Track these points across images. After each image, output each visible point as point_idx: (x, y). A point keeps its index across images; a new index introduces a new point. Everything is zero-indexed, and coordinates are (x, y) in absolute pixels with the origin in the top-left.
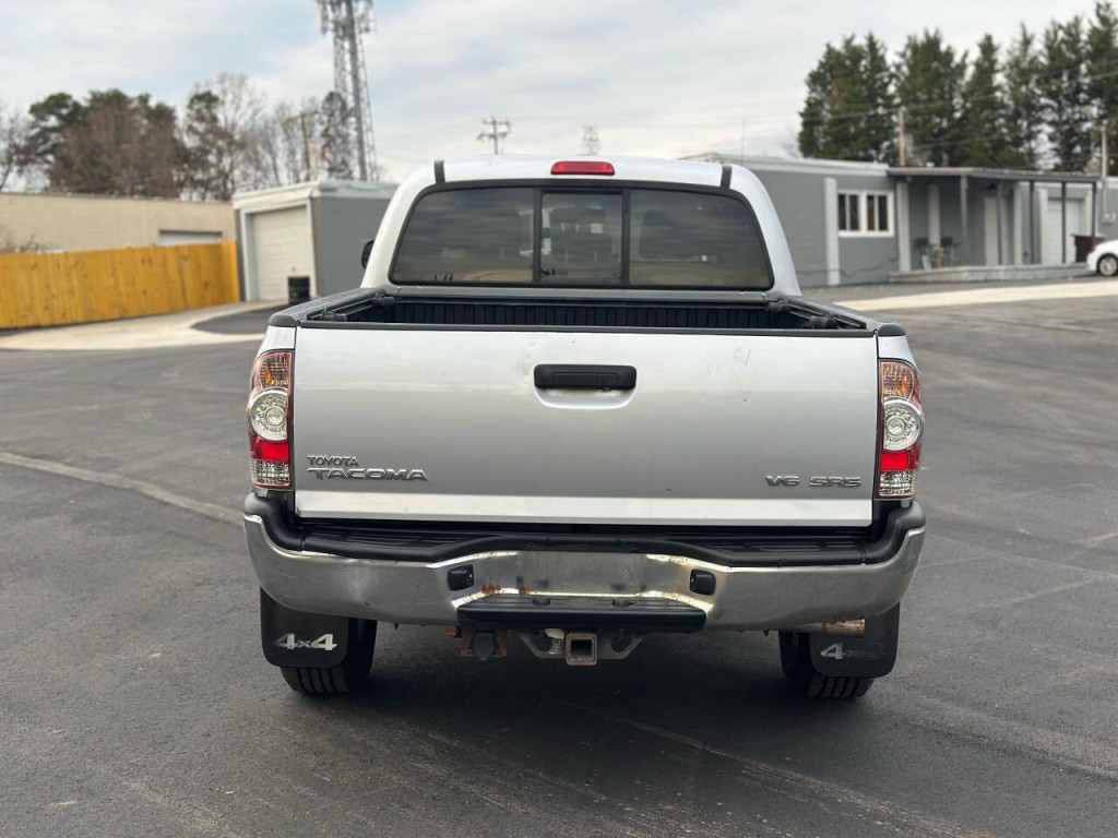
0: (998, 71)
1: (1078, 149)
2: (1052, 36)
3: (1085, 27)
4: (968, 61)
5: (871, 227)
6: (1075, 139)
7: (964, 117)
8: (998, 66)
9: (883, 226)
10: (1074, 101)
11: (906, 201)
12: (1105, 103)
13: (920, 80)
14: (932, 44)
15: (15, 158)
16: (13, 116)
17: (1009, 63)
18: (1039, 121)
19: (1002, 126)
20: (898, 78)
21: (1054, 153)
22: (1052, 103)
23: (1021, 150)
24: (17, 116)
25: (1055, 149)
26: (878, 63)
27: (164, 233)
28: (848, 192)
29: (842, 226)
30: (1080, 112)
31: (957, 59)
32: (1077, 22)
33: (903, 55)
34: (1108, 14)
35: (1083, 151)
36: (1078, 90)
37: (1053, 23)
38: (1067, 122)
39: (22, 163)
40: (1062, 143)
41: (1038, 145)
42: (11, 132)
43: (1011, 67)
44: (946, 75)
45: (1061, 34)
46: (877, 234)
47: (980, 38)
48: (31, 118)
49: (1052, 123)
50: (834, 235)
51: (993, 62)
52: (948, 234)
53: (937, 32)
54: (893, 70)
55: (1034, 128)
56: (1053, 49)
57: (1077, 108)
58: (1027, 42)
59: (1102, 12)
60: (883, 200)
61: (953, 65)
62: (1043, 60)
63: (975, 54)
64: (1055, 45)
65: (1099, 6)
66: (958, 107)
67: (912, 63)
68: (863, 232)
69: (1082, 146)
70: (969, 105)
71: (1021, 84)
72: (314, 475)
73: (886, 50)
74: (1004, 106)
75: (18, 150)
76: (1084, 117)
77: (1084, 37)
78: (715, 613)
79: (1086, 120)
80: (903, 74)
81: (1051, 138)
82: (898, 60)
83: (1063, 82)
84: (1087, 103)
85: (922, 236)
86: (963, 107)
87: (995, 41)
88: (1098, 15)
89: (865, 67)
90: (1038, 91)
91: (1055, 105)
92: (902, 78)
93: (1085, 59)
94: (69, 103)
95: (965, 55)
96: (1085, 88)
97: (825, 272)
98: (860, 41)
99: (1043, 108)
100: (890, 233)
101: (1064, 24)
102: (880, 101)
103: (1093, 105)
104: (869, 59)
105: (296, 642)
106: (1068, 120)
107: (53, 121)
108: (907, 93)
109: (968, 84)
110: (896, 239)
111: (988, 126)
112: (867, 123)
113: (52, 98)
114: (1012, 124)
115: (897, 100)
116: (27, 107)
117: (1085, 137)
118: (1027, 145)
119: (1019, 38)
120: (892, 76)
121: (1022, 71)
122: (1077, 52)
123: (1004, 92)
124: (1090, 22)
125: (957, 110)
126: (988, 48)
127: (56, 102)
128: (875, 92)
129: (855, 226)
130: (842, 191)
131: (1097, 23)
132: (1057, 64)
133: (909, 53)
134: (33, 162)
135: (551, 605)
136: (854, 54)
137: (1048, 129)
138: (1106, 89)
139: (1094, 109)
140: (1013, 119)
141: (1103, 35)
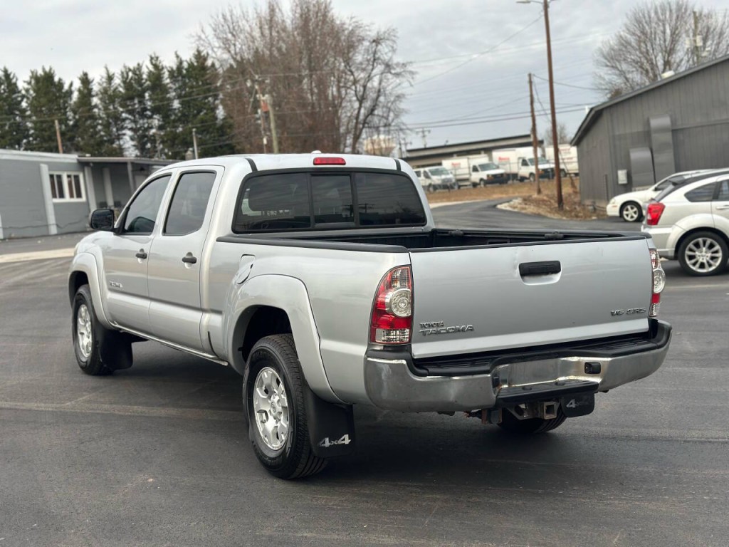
0: (93, 96)
1: (149, 145)
2: (125, 75)
3: (145, 70)
4: (73, 88)
5: (72, 196)
6: (146, 139)
7: (75, 125)
8: (93, 93)
9: (79, 195)
10: (143, 116)
11: (91, 179)
12: (163, 117)
13: (43, 100)
14: (49, 77)
17: (100, 91)
18: (123, 128)
19: (100, 131)
20: (28, 98)
21: (134, 148)
22: (130, 117)
23: (114, 145)
25: (134, 146)
26: (12, 87)
28: (55, 173)
29: (54, 196)
30: (147, 123)
31: (66, 87)
32: (139, 67)
33: (29, 83)
34: (158, 63)
35: (152, 147)
36: (145, 109)
37: (125, 67)
38: (139, 129)
40: (139, 142)
41: (124, 143)
43: (102, 93)
44: (60, 97)
45: (130, 74)
46: (75, 200)
47: (80, 74)
49: (131, 129)
50: (51, 201)
51: (90, 90)
52: (118, 199)
53: (51, 69)
54: (23, 92)
55: (120, 132)
56: (126, 83)
57: (145, 121)
58: (110, 78)
59: (154, 62)
60: (77, 178)
61: (64, 91)
62: (121, 89)
63: (77, 84)
64: (128, 81)
65: (152, 58)
66: (70, 118)
67: (36, 88)
68: (67, 199)
69: (151, 144)
70: (77, 117)
71: (109, 104)
72: (422, 334)
73: (17, 80)
74: (101, 118)
76: (150, 126)
77: (145, 76)
78: (602, 383)
79: (152, 128)
80: (31, 95)
81: (132, 139)
82: (26, 86)
83: (135, 104)
84: (151, 117)
85: (103, 200)
86: (74, 118)
87: (90, 77)
88: (152, 63)
89: (4, 89)
90: (121, 109)
91: (132, 118)
92: (31, 98)
93: (148, 90)
95: (71, 85)
96: (149, 108)
97: (47, 226)
99: (124, 120)
100: (84, 199)
101: (132, 68)
102: (17, 113)
103: (155, 119)
104: (6, 85)
105: (330, 442)
106: (141, 127)
108: (35, 107)
109: (75, 103)
110: (87, 203)
111: (91, 130)
112: (9, 127)
114: (106, 130)
115: (28, 113)
117: (152, 138)
118: (117, 143)
119: (105, 75)
120: (23, 97)
121: (109, 96)
122: (141, 85)
123: (99, 109)
124: (147, 67)
125: (70, 120)
126: (85, 81)
128: (13, 107)
129: (62, 196)
130: (52, 173)
131: (151, 68)
132: (131, 93)
133: (33, 82)
135: (533, 390)
137: (129, 133)
138: (162, 109)
139: (156, 121)
140: (107, 126)
141: (156, 76)
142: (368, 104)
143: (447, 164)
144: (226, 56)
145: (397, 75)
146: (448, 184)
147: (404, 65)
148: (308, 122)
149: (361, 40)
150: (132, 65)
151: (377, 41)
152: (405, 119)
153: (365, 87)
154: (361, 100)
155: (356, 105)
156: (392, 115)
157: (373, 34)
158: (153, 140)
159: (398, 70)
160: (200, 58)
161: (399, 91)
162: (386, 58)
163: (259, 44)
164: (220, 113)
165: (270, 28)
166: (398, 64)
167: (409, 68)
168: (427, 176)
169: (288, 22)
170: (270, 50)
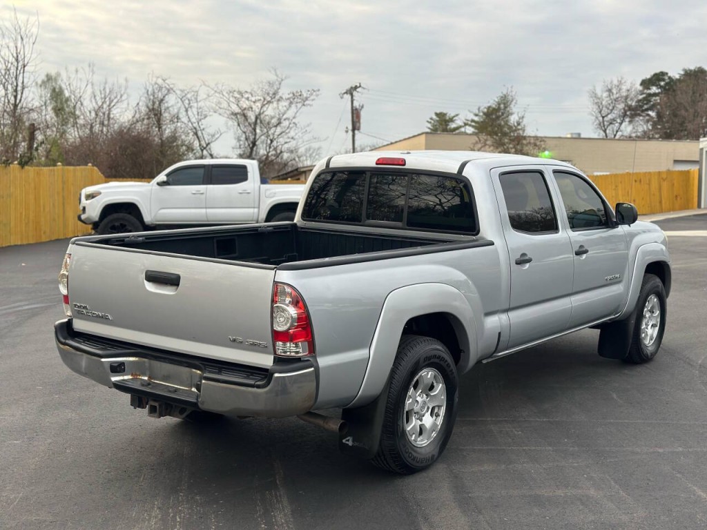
15: (628, 113)
16: (629, 88)
24: (631, 88)
27: (676, 162)
39: (632, 117)
42: (627, 97)
48: (641, 88)
75: (630, 108)
94: (666, 78)
107: (654, 90)
113: (656, 75)
116: (639, 82)
127: (657, 78)
134: (640, 115)
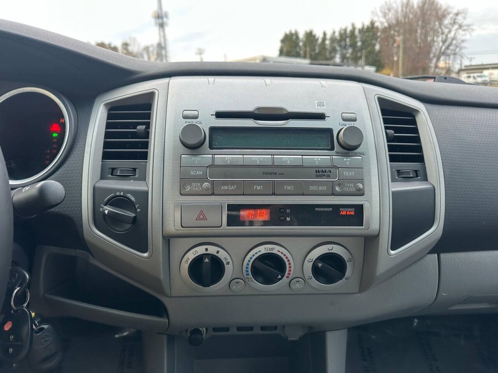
0: (327, 40)
2: (340, 32)
3: (349, 30)
4: (319, 38)
6: (345, 58)
12: (353, 49)
14: (311, 33)
17: (330, 38)
18: (336, 54)
26: (297, 37)
31: (317, 37)
33: (304, 36)
36: (346, 46)
38: (343, 54)
44: (314, 41)
47: (323, 32)
49: (340, 54)
51: (326, 38)
53: (312, 30)
54: (301, 39)
55: (335, 56)
56: (341, 35)
57: (346, 50)
58: (334, 33)
61: (316, 39)
62: (338, 38)
63: (321, 36)
65: (352, 24)
67: (306, 38)
70: (320, 49)
71: (333, 44)
73: (299, 34)
74: (328, 50)
77: (348, 32)
80: (304, 40)
81: (339, 57)
82: (302, 37)
83: (342, 43)
87: (327, 33)
88: (352, 27)
89: (294, 38)
91: (341, 50)
92: (303, 42)
93: (348, 38)
95: (319, 36)
96: (348, 45)
98: (293, 32)
99: (338, 50)
102: (298, 47)
104: (295, 36)
108: (305, 45)
109: (319, 43)
119: (332, 32)
120: (301, 41)
121: (333, 40)
122: (346, 36)
123: (328, 46)
126: (325, 34)
128: (297, 44)
131: (351, 29)
132: (341, 39)
136: (292, 34)
138: (353, 45)
139: (350, 51)
140: (330, 53)
141: (353, 32)
142: (447, 44)
143: (486, 72)
144: (383, 20)
145: (464, 30)
146: (486, 82)
147: (469, 25)
148: (417, 50)
149: (449, 13)
150: (344, 27)
151: (457, 14)
152: (464, 51)
153: (447, 36)
154: (444, 42)
155: (441, 44)
156: (458, 50)
157: (455, 11)
158: (347, 58)
159: (465, 28)
160: (372, 23)
161: (464, 38)
162: (460, 22)
163: (400, 15)
164: (377, 47)
165: (406, 8)
166: (466, 26)
167: (472, 27)
168: (474, 78)
169: (415, 6)
170: (405, 19)
